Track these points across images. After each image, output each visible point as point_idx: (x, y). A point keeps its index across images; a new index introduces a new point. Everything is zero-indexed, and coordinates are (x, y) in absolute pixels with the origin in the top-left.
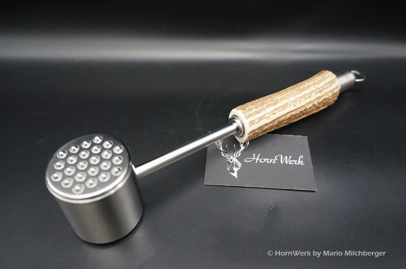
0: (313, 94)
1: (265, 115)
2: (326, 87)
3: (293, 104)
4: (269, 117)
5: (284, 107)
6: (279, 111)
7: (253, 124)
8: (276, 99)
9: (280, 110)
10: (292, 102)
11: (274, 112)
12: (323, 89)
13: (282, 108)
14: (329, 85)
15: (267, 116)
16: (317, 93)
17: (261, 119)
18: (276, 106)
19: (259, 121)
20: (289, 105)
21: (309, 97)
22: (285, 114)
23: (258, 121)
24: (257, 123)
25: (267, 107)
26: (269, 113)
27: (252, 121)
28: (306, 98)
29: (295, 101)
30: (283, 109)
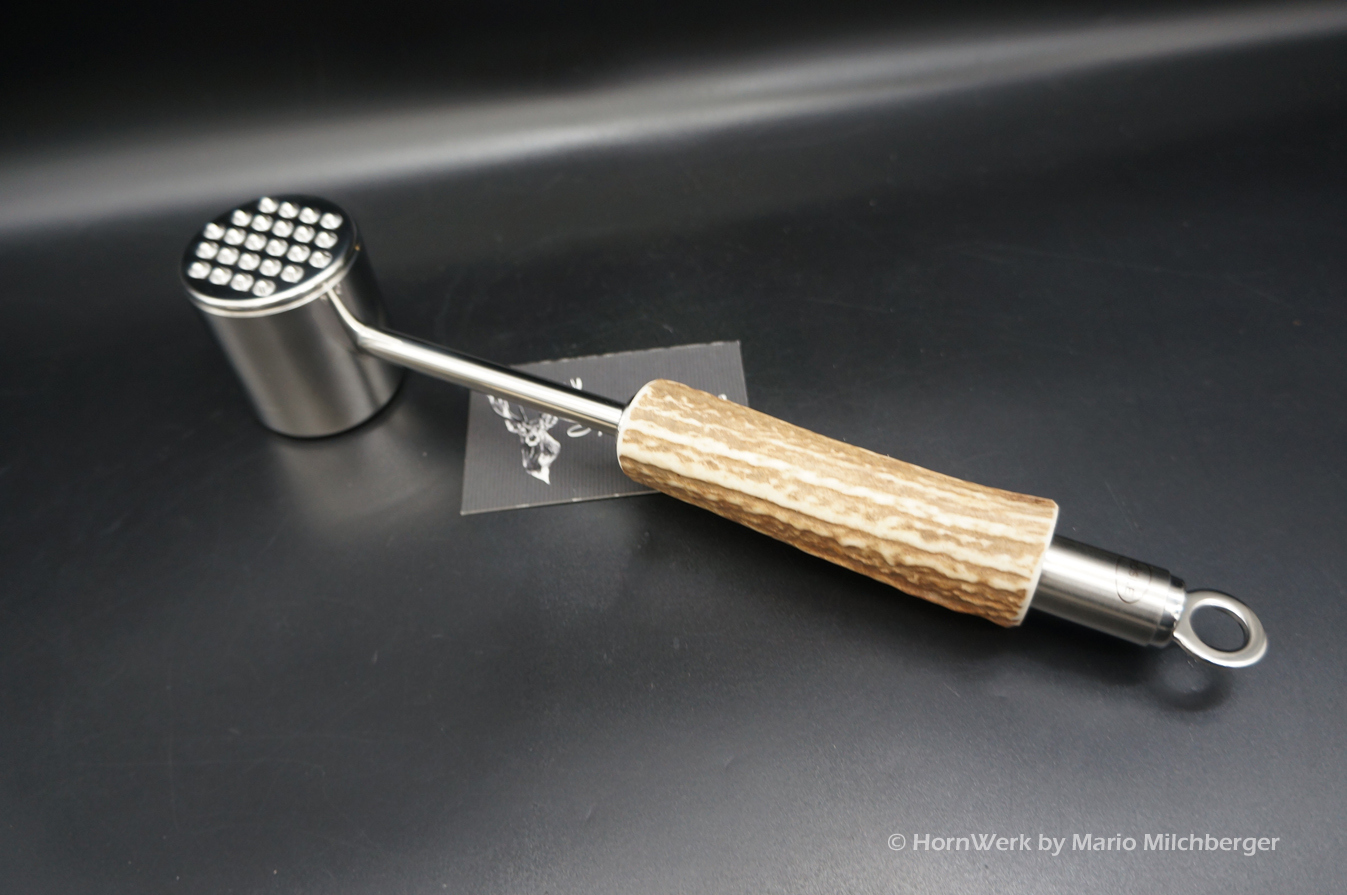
0: (894, 520)
1: (682, 446)
2: (965, 538)
3: (791, 488)
4: (689, 460)
5: (760, 474)
6: (731, 471)
7: (636, 441)
8: (762, 439)
9: (736, 469)
10: (797, 482)
11: (716, 462)
12: (947, 537)
13: (747, 471)
14: (985, 543)
15: (686, 453)
16: (910, 527)
17: (666, 447)
18: (735, 454)
19: (657, 449)
20: (774, 481)
21: (869, 517)
22: (750, 496)
23: (653, 444)
24: (649, 448)
25: (712, 434)
26: (700, 453)
27: (640, 433)
28: (856, 510)
29: (810, 488)
30: (750, 476)
